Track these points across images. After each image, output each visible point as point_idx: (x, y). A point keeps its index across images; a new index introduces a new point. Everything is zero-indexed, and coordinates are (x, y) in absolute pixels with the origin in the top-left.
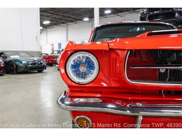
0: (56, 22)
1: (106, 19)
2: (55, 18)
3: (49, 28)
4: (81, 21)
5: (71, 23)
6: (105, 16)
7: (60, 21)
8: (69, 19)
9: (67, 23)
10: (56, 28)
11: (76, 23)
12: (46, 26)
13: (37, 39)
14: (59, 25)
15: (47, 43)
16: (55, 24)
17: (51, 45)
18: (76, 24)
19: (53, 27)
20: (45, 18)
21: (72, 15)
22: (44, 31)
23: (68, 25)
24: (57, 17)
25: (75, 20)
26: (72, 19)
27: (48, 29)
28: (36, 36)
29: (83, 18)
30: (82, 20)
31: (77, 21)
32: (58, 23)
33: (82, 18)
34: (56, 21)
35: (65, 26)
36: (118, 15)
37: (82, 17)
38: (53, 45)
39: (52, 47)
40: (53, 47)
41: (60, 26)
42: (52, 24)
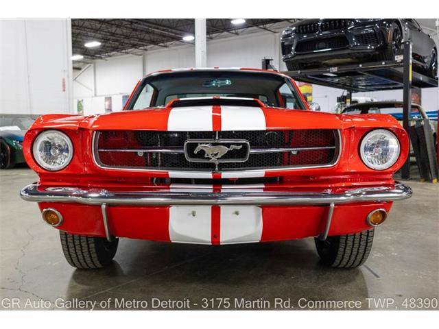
0: (117, 43)
1: (237, 37)
2: (113, 34)
3: (101, 58)
4: (178, 42)
5: (152, 46)
6: (235, 30)
7: (126, 41)
8: (147, 37)
9: (143, 45)
10: (118, 57)
11: (166, 46)
12: (92, 53)
13: (64, 85)
14: (124, 51)
15: (95, 95)
16: (115, 49)
17: (106, 101)
18: (165, 49)
19: (109, 56)
20: (89, 34)
21: (154, 28)
22: (89, 65)
23: (146, 50)
24: (119, 31)
25: (164, 39)
26: (156, 37)
27: (99, 61)
28: (64, 80)
29: (183, 35)
30: (179, 39)
31: (167, 41)
32: (120, 47)
33: (181, 34)
34: (117, 41)
35: (139, 54)
36: (266, 29)
37: (178, 32)
38: (109, 99)
39: (107, 103)
40: (110, 106)
41: (127, 53)
42: (108, 47)
